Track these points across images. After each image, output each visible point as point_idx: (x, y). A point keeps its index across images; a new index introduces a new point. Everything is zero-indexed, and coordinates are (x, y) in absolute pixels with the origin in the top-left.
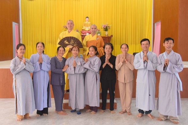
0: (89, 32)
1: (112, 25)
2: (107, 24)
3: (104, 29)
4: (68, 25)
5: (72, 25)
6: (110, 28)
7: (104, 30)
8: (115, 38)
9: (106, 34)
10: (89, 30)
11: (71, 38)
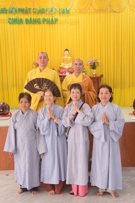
0: (70, 70)
1: (101, 60)
2: (95, 59)
3: (91, 66)
4: (39, 60)
5: (45, 60)
6: (99, 64)
7: (91, 68)
8: (107, 79)
9: (94, 74)
10: (69, 69)
11: (44, 81)
